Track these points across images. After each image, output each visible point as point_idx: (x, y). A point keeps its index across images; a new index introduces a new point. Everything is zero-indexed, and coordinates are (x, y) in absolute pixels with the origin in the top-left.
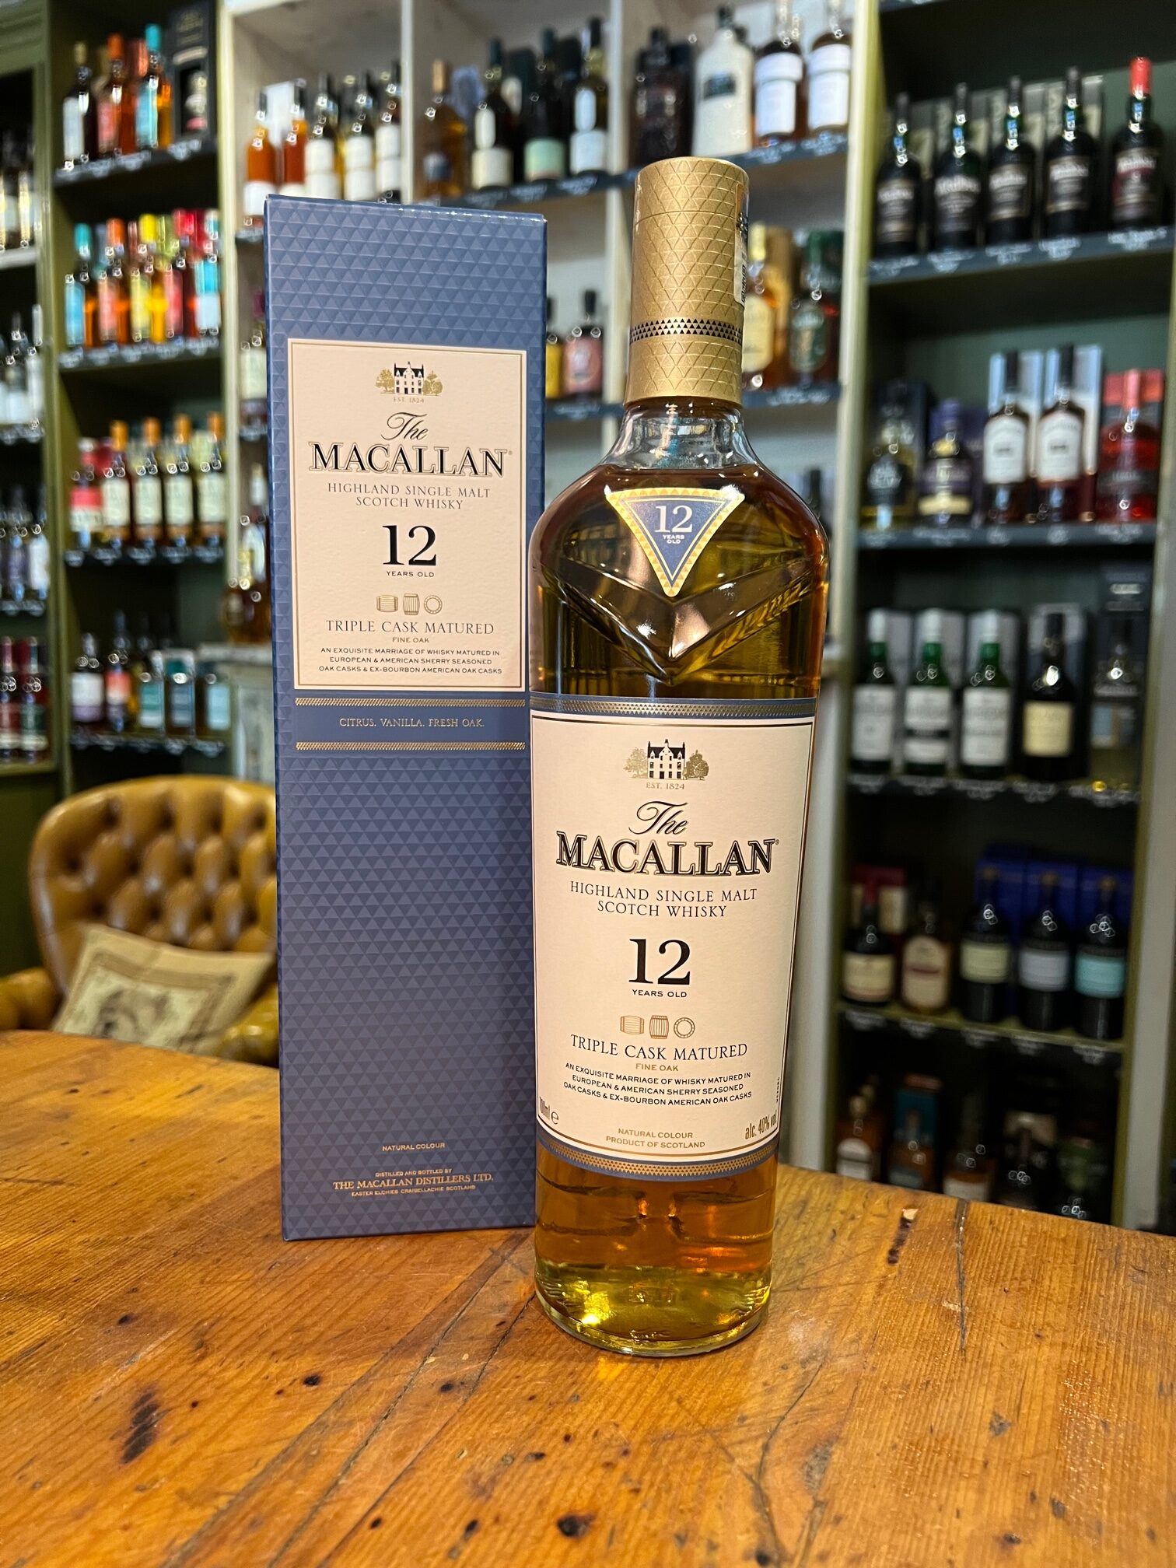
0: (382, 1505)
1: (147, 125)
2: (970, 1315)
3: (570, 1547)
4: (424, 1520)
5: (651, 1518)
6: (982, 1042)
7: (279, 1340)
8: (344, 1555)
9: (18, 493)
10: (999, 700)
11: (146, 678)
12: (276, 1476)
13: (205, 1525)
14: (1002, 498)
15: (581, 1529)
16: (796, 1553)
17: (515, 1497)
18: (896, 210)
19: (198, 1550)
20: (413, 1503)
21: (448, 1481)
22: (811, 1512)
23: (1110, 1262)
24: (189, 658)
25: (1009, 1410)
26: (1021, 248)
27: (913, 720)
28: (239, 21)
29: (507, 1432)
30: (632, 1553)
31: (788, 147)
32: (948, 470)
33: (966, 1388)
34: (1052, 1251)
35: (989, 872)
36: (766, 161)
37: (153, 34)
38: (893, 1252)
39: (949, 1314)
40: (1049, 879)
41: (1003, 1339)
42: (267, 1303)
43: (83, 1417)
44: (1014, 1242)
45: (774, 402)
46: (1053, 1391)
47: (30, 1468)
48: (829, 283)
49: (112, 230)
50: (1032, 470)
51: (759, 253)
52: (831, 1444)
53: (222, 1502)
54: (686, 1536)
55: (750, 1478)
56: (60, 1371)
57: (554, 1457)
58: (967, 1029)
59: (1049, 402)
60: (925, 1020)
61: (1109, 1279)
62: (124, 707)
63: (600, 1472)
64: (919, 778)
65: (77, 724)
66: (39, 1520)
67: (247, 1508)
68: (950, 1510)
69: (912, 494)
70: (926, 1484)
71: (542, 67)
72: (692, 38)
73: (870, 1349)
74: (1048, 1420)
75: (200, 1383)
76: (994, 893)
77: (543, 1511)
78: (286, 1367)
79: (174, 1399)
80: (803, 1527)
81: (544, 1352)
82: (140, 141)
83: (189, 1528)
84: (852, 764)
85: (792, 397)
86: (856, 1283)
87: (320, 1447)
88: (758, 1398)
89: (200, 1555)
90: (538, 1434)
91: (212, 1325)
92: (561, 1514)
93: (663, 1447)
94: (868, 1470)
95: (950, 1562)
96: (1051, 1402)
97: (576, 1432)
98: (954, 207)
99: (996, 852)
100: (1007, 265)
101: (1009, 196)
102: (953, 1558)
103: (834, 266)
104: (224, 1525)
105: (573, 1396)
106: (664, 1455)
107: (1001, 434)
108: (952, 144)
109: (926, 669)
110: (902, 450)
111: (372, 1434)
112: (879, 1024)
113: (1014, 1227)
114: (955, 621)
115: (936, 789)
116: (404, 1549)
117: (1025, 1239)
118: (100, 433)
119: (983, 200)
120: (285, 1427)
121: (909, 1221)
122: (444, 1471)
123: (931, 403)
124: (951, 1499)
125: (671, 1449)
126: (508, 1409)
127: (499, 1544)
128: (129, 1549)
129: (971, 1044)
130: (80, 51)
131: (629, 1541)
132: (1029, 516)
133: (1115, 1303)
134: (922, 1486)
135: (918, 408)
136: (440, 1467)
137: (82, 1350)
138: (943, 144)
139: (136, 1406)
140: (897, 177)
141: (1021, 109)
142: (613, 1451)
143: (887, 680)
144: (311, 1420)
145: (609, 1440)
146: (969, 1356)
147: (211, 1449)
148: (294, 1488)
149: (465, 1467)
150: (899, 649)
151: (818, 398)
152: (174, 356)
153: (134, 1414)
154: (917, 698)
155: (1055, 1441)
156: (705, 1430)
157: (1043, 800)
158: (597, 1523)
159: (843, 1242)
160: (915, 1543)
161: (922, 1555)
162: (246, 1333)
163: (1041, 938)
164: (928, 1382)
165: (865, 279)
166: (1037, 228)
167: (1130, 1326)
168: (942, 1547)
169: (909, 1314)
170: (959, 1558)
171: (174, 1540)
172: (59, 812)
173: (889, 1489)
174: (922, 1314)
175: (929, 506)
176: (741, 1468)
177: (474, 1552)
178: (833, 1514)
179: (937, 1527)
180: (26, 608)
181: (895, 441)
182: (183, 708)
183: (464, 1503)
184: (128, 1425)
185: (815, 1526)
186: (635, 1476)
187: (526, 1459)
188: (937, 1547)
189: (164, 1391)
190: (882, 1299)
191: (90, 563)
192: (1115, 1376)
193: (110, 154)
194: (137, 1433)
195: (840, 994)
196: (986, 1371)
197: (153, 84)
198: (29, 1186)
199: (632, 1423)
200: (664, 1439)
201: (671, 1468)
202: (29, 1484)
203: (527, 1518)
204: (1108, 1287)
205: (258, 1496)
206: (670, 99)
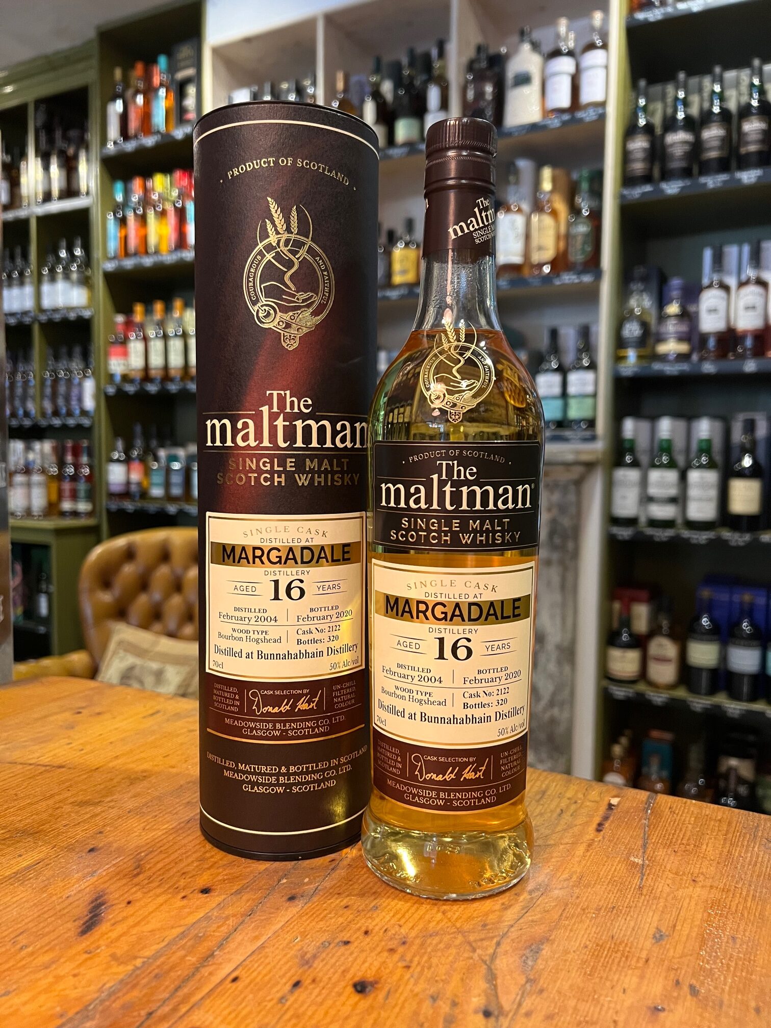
0: (240, 968)
1: (159, 118)
2: (648, 866)
3: (359, 1001)
4: (267, 978)
5: (415, 984)
6: (701, 708)
7: (188, 865)
8: (212, 998)
9: (77, 350)
10: (712, 477)
11: (155, 466)
12: (174, 948)
13: (125, 975)
14: (712, 343)
15: (367, 990)
16: (510, 1011)
17: (328, 967)
18: (640, 155)
19: (119, 990)
20: (261, 968)
21: (285, 955)
22: (524, 986)
23: (750, 835)
24: (181, 453)
25: (668, 927)
26: (722, 177)
27: (653, 491)
28: (216, 51)
29: (327, 927)
30: (399, 1006)
31: (566, 117)
32: (676, 324)
33: (640, 911)
34: (711, 827)
35: (706, 593)
36: (552, 127)
37: (163, 61)
38: (600, 825)
39: (634, 865)
40: (747, 597)
41: (669, 882)
42: (183, 842)
43: (58, 908)
44: (684, 821)
45: (557, 282)
46: (699, 916)
47: (21, 937)
48: (594, 204)
49: (137, 184)
50: (732, 323)
51: (547, 186)
52: (542, 944)
53: (138, 963)
54: (437, 997)
55: (485, 962)
56: (48, 879)
57: (356, 944)
58: (691, 699)
59: (744, 278)
60: (661, 693)
61: (748, 846)
62: (139, 484)
63: (385, 954)
64: (656, 529)
65: (111, 495)
66: (24, 967)
67: (154, 967)
68: (619, 988)
69: (651, 341)
70: (604, 970)
71: (406, 72)
72: (503, 50)
73: (578, 884)
74: (694, 934)
75: (134, 889)
76: (709, 608)
77: (345, 977)
78: (190, 882)
79: (117, 899)
80: (517, 995)
81: (358, 879)
82: (154, 129)
83: (115, 977)
84: (612, 520)
85: (569, 279)
86: (572, 843)
87: (206, 931)
88: (497, 913)
89: (120, 994)
90: (347, 929)
91: (146, 855)
92: (356, 979)
93: (429, 941)
94: (566, 961)
95: (615, 1022)
96: (697, 923)
97: (373, 929)
98: (678, 151)
99: (712, 580)
100: (714, 189)
101: (716, 143)
102: (616, 1019)
103: (597, 192)
104: (137, 976)
105: (374, 906)
106: (429, 946)
107: (710, 299)
108: (675, 111)
109: (661, 456)
110: (643, 311)
111: (239, 925)
112: (631, 695)
113: (686, 810)
114: (681, 424)
115: (669, 537)
116: (251, 996)
117: (693, 819)
118: (127, 311)
119: (697, 147)
120: (184, 919)
121: (614, 806)
122: (283, 949)
123: (663, 281)
124: (620, 982)
125: (434, 942)
126: (330, 913)
127: (313, 996)
128: (76, 988)
129: (693, 709)
130: (118, 73)
131: (399, 998)
132: (731, 354)
133: (750, 861)
134: (602, 972)
135: (654, 285)
136: (281, 947)
137: (63, 867)
138: (670, 111)
139: (92, 902)
140: (639, 133)
141: (721, 87)
142: (396, 942)
143: (635, 464)
144: (202, 915)
145: (394, 935)
146: (645, 892)
147: (134, 931)
148: (186, 956)
149: (297, 948)
150: (643, 443)
151: (587, 279)
152: (173, 262)
153: (89, 908)
154: (655, 475)
155: (697, 948)
156: (459, 931)
157: (741, 544)
158: (379, 986)
159: (567, 817)
160: (592, 1008)
161: (596, 1016)
162: (167, 861)
163: (743, 638)
164: (614, 908)
165: (618, 201)
166: (734, 164)
167: (759, 876)
168: (611, 1011)
169: (607, 864)
170: (621, 1018)
171: (104, 985)
172: (98, 551)
173: (578, 973)
174: (615, 864)
175: (663, 348)
176: (480, 956)
177: (296, 1000)
178: (539, 987)
179: (609, 999)
180: (81, 422)
181: (638, 306)
182: (176, 485)
183: (293, 971)
184: (85, 913)
185: (525, 994)
186: (408, 958)
187: (338, 943)
188: (607, 1012)
189: (111, 894)
190: (589, 854)
191: (120, 392)
192: (745, 908)
193: (136, 136)
194: (91, 918)
195: (605, 675)
196: (655, 902)
197: (162, 92)
198: (44, 768)
199: (411, 925)
200: (431, 936)
201: (433, 954)
202: (19, 946)
203: (334, 980)
204: (747, 852)
205: (162, 959)
206: (489, 89)
